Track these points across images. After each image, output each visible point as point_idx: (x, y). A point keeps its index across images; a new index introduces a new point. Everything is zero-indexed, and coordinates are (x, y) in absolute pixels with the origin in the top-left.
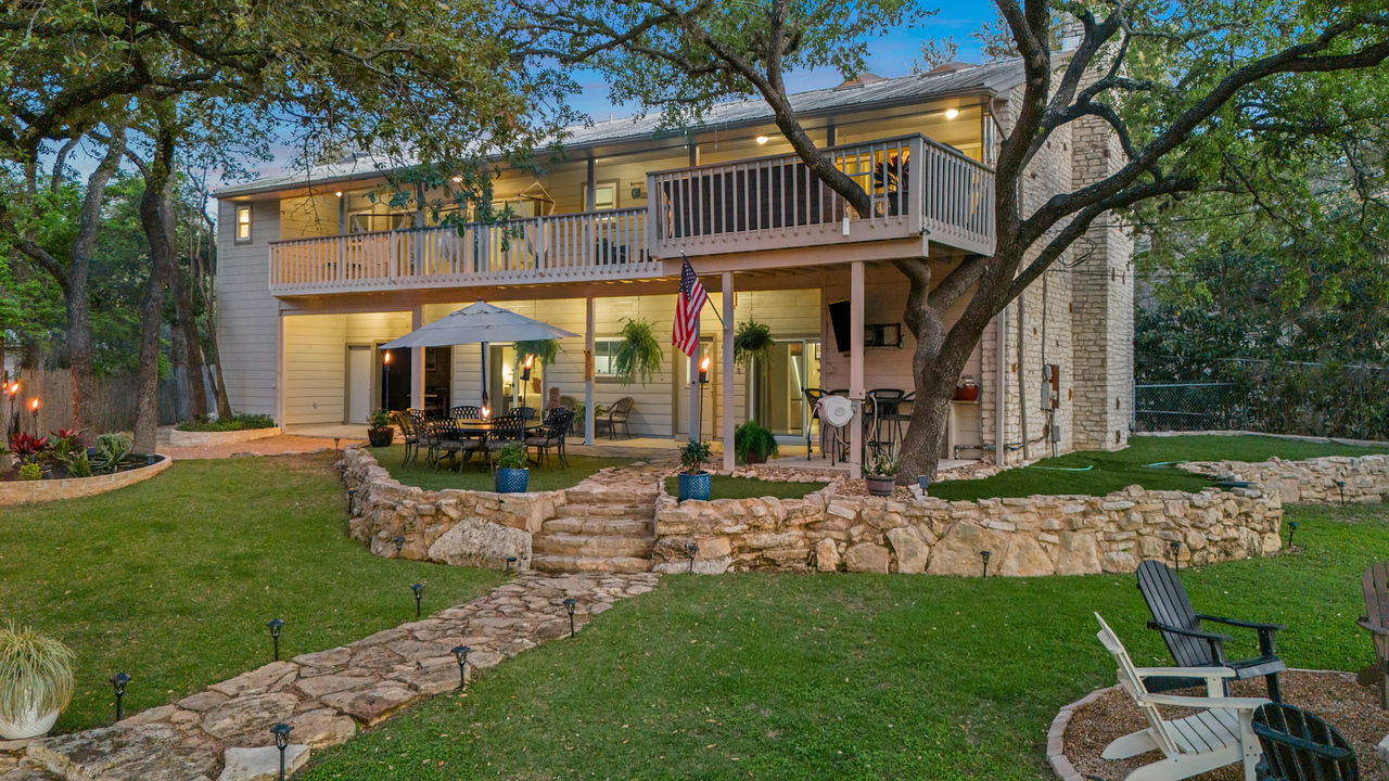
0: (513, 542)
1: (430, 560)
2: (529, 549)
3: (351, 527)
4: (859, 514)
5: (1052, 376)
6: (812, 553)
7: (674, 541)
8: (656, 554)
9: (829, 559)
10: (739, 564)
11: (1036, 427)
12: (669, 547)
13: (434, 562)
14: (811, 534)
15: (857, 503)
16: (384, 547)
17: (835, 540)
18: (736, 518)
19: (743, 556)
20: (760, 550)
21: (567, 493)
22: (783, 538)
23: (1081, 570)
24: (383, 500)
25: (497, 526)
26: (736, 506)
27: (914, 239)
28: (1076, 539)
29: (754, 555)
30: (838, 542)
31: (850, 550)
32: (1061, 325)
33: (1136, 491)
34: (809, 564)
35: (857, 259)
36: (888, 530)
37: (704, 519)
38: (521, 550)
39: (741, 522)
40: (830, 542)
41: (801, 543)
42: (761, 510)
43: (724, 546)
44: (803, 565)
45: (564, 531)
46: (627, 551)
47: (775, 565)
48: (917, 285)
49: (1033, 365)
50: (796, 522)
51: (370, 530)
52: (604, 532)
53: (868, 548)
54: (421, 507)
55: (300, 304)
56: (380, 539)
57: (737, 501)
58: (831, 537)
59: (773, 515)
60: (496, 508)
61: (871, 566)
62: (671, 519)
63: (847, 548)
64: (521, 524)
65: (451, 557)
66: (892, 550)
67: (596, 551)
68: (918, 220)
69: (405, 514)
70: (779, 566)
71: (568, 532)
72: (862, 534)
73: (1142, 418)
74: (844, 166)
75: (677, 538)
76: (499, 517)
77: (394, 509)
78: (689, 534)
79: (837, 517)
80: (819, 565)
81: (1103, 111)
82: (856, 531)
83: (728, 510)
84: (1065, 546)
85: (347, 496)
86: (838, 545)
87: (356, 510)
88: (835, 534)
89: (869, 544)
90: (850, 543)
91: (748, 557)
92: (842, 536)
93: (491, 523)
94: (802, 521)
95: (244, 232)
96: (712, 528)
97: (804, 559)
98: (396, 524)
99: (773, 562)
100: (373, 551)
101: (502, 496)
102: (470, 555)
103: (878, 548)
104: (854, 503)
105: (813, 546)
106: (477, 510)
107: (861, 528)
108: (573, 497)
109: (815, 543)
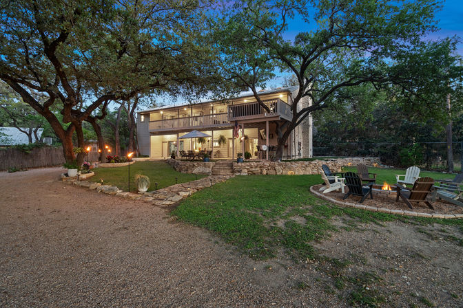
0: (208, 170)
2: (211, 171)
4: (270, 165)
5: (300, 144)
8: (234, 172)
9: (265, 172)
11: (297, 152)
12: (236, 171)
13: (194, 174)
14: (261, 168)
15: (269, 163)
20: (252, 171)
22: (256, 169)
23: (308, 174)
25: (205, 168)
27: (278, 117)
28: (307, 168)
31: (268, 171)
32: (301, 135)
33: (317, 160)
34: (261, 174)
35: (267, 120)
36: (275, 167)
37: (242, 166)
38: (209, 172)
39: (249, 166)
40: (265, 170)
41: (259, 170)
43: (246, 171)
46: (228, 172)
48: (278, 125)
49: (297, 142)
50: (258, 166)
52: (224, 169)
53: (271, 171)
55: (154, 134)
56: (183, 171)
59: (255, 165)
61: (272, 174)
62: (236, 166)
64: (209, 167)
65: (197, 173)
66: (276, 171)
67: (223, 172)
68: (279, 113)
70: (256, 174)
71: (217, 169)
72: (270, 168)
73: (314, 155)
74: (265, 103)
75: (238, 169)
76: (205, 166)
78: (240, 169)
79: (266, 165)
80: (263, 174)
81: (310, 95)
83: (247, 164)
84: (305, 169)
88: (265, 168)
91: (250, 173)
92: (267, 169)
93: (203, 167)
94: (260, 166)
95: (143, 120)
96: (244, 167)
99: (254, 174)
102: (200, 173)
103: (273, 170)
105: (262, 171)
106: (201, 165)
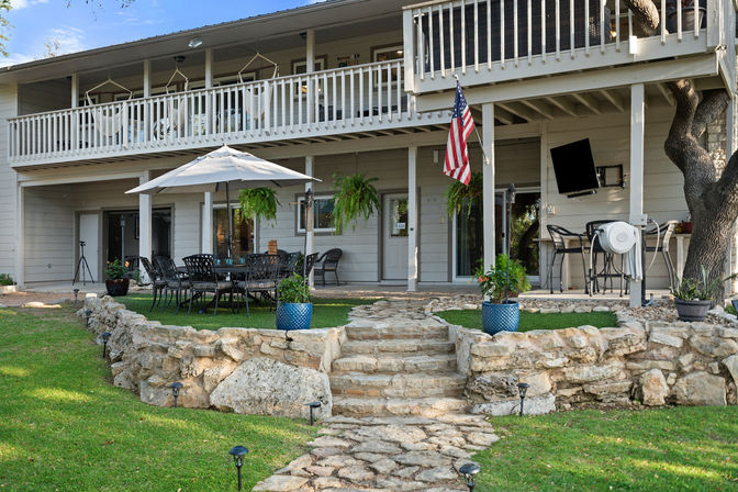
0: (309, 384)
1: (213, 408)
2: (328, 391)
3: (114, 373)
4: (687, 342)
6: (636, 386)
7: (492, 378)
8: (473, 392)
9: (657, 392)
10: (559, 400)
12: (489, 385)
13: (218, 410)
14: (632, 365)
15: (684, 329)
16: (157, 395)
17: (662, 370)
18: (557, 351)
19: (562, 392)
20: (580, 384)
21: (347, 329)
22: (603, 370)
24: (149, 342)
25: (288, 367)
26: (555, 337)
29: (574, 391)
30: (666, 373)
31: (681, 380)
34: (632, 398)
35: (639, 80)
36: (722, 358)
37: (521, 352)
38: (319, 394)
39: (561, 354)
40: (657, 373)
41: (623, 375)
42: (582, 341)
44: (626, 399)
45: (357, 370)
46: (436, 390)
47: (596, 400)
50: (620, 352)
51: (135, 375)
52: (403, 370)
53: (700, 377)
54: (198, 347)
56: (150, 384)
57: (555, 331)
58: (659, 368)
59: (594, 346)
60: (285, 346)
61: (705, 398)
62: (488, 354)
63: (677, 378)
65: (237, 403)
66: (730, 378)
67: (402, 392)
68: (719, 33)
69: (180, 356)
70: (601, 401)
71: (363, 371)
72: (693, 362)
75: (496, 374)
76: (289, 356)
77: (165, 350)
78: (509, 370)
79: (662, 345)
80: (645, 398)
82: (685, 360)
83: (548, 341)
85: (100, 342)
86: (666, 376)
87: (113, 355)
88: (662, 364)
89: (701, 373)
90: (680, 372)
91: (568, 393)
92: (670, 366)
93: (279, 364)
94: (626, 352)
96: (534, 363)
97: (626, 392)
98: (170, 368)
99: (595, 398)
100: (144, 399)
101: (290, 334)
102: (260, 401)
103: (713, 377)
104: (680, 330)
105: (636, 378)
106: (262, 350)
107: (690, 356)
108: (354, 334)
109: (640, 375)
